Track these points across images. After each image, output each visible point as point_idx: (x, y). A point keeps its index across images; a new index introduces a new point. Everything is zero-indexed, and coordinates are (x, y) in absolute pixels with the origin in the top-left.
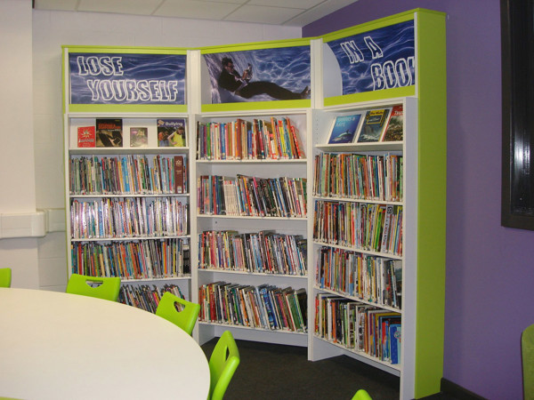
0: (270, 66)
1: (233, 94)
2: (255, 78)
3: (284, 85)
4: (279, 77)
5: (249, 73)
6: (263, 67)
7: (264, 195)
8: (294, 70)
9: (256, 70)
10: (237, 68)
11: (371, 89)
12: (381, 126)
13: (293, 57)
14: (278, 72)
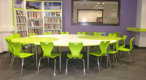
0: (34, 4)
1: (28, 8)
2: (32, 5)
3: (36, 7)
4: (35, 6)
5: (31, 4)
6: (33, 4)
7: (37, 23)
8: (37, 5)
9: (32, 4)
10: (29, 4)
11: (50, 9)
12: (55, 14)
13: (38, 3)
14: (35, 5)
